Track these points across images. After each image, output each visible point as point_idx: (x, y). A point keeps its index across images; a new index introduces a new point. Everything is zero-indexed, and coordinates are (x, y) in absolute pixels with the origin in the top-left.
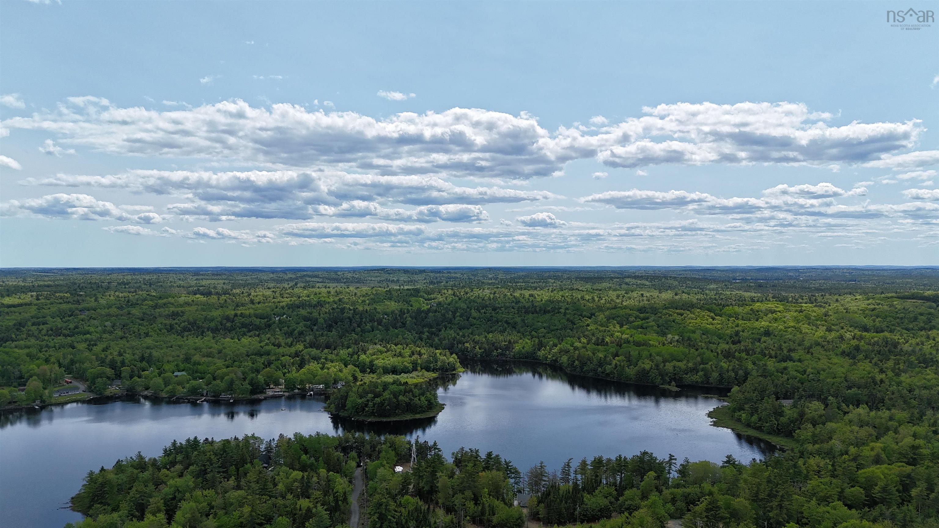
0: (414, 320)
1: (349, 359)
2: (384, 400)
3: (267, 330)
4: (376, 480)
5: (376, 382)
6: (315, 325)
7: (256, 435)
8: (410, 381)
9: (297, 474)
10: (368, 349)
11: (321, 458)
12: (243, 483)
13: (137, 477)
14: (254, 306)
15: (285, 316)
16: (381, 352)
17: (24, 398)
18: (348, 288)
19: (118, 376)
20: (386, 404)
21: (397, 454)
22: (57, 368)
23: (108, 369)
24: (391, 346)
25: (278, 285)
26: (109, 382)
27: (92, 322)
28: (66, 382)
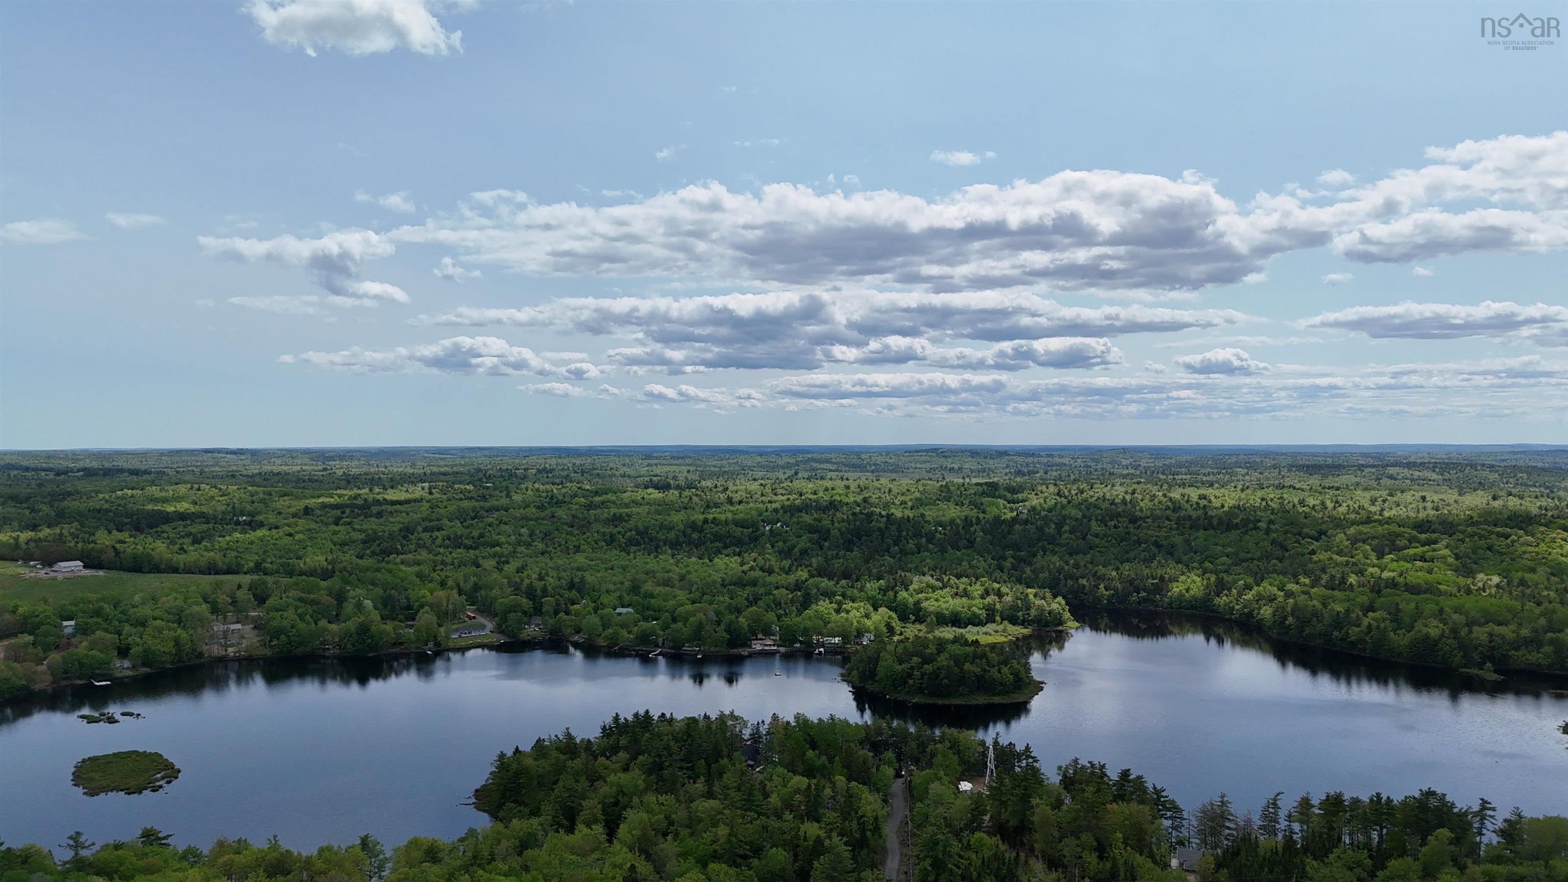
0: (988, 537)
1: (880, 597)
2: (938, 669)
3: (752, 545)
4: (927, 802)
5: (926, 638)
6: (826, 541)
7: (736, 714)
8: (984, 640)
9: (800, 781)
10: (912, 583)
11: (837, 758)
12: (716, 788)
13: (565, 767)
14: (732, 508)
15: (779, 524)
16: (934, 589)
17: (413, 638)
18: (878, 480)
19: (538, 610)
20: (942, 676)
21: (962, 762)
22: (456, 596)
23: (525, 600)
24: (949, 579)
25: (769, 475)
26: (525, 619)
27: (504, 527)
28: (468, 616)
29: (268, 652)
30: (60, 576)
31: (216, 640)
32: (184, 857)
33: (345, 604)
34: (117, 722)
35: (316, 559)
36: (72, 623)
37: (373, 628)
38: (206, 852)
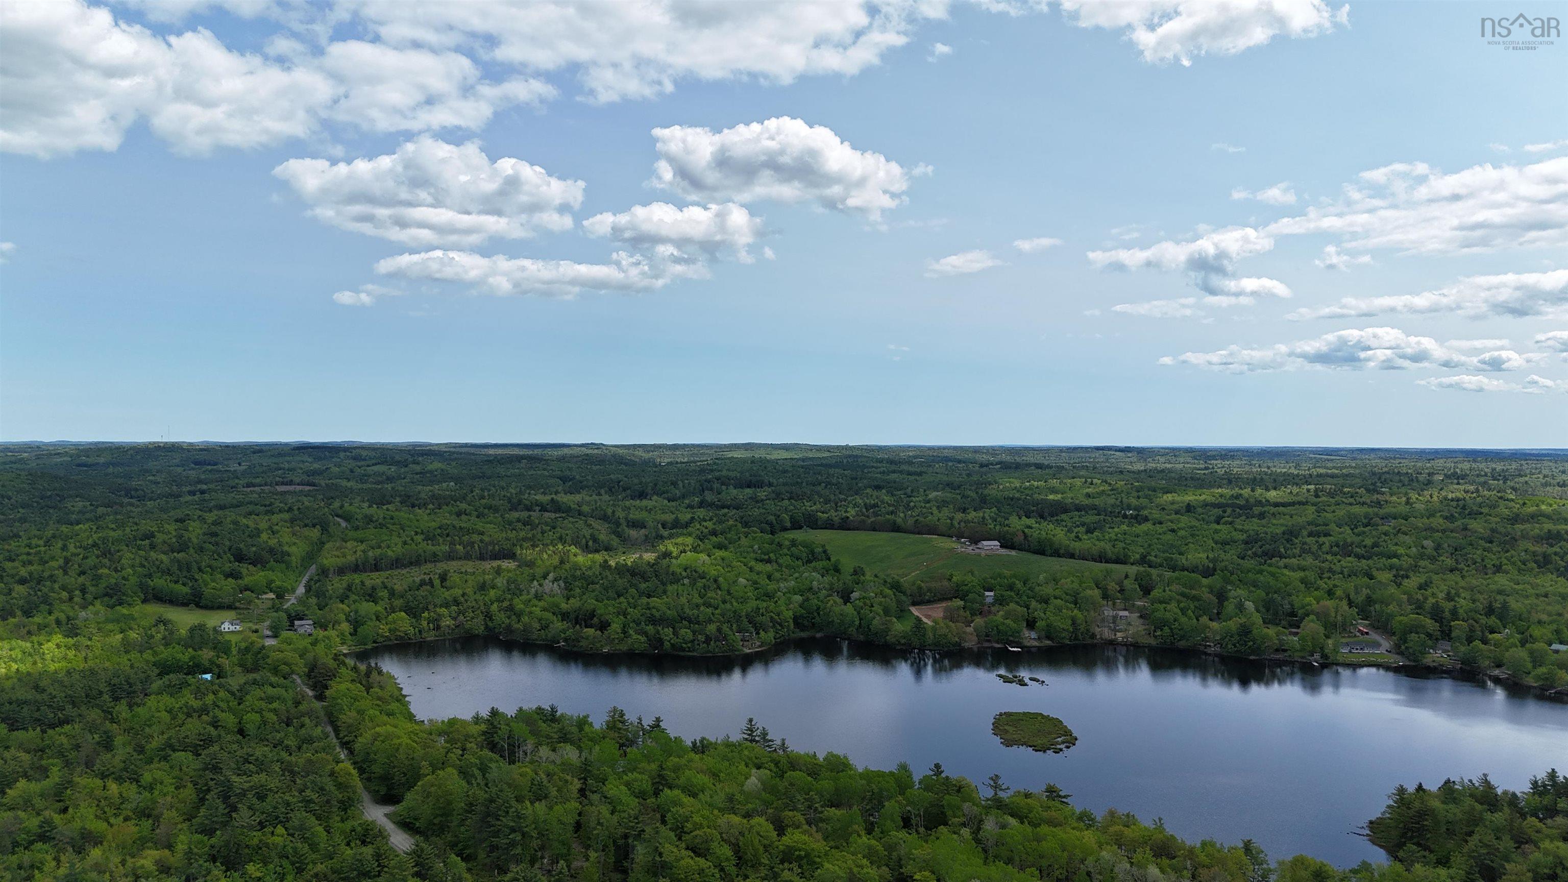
13: (1481, 819)
17: (1298, 646)
19: (1447, 634)
22: (1347, 608)
23: (1428, 621)
26: (1430, 643)
27: (1402, 538)
28: (1360, 631)
29: (1152, 642)
30: (983, 553)
31: (1106, 624)
32: (1080, 819)
33: (1226, 603)
34: (1026, 685)
35: (1197, 556)
36: (992, 594)
37: (1255, 631)
38: (1099, 819)
